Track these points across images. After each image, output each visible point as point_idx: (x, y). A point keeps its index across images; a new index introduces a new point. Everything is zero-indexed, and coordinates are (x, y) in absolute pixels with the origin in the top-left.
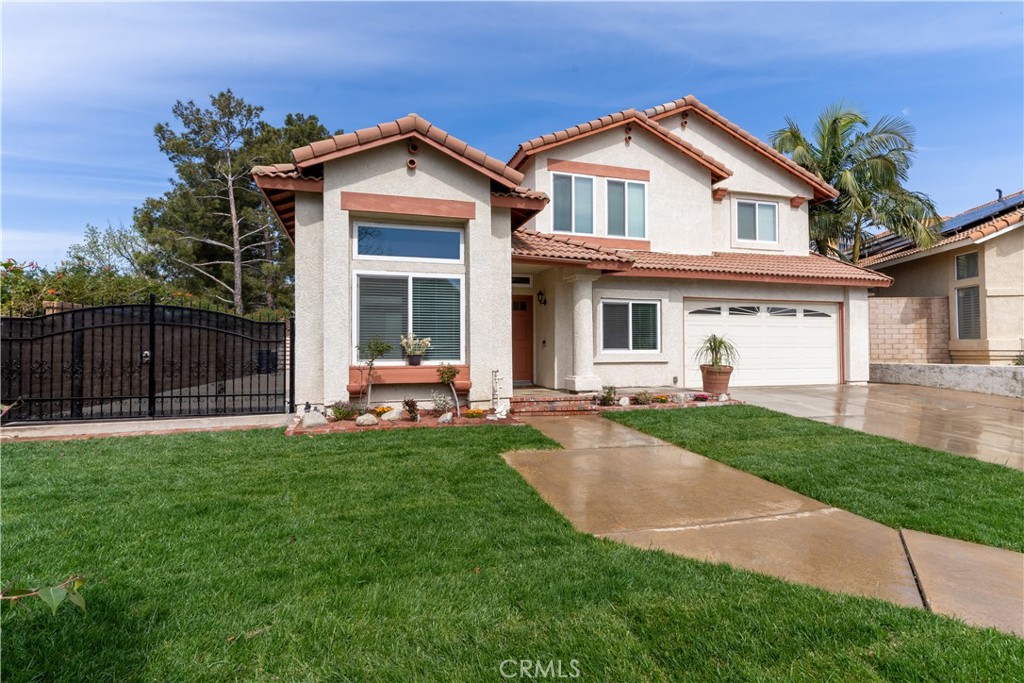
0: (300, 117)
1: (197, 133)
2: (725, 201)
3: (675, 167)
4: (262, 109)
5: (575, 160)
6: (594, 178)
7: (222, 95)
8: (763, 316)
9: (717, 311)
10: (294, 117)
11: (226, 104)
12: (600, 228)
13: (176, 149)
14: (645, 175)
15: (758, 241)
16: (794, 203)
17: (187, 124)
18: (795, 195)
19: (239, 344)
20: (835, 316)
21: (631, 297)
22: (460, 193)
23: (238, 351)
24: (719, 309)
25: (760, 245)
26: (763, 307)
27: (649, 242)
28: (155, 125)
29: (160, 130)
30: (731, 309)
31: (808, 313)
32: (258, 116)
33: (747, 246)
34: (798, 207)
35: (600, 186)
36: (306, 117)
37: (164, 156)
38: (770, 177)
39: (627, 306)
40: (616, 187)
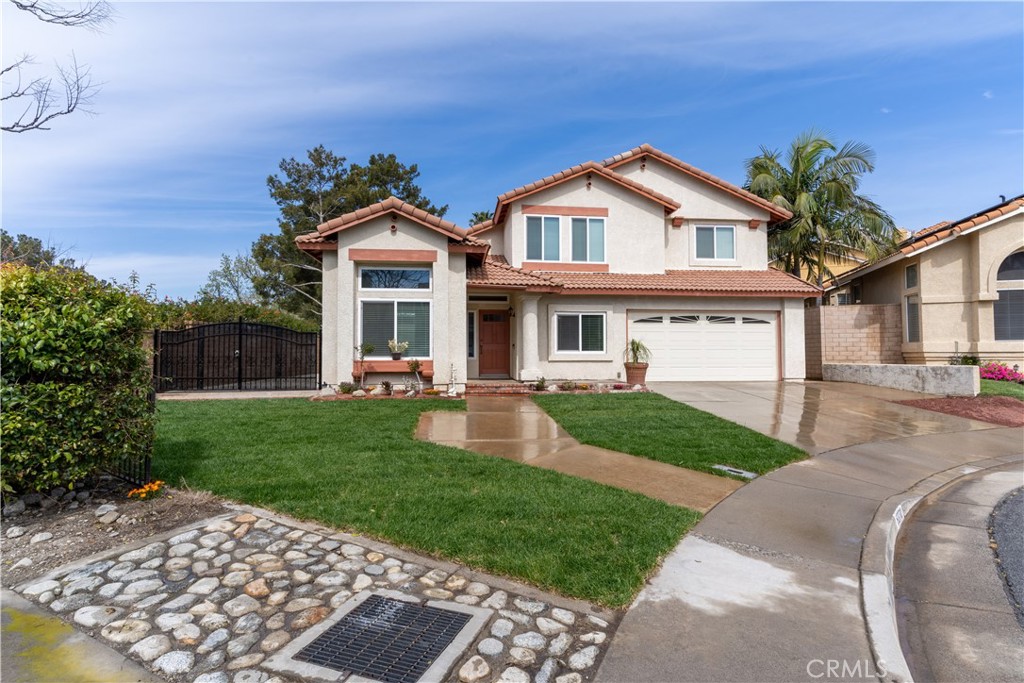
0: (381, 156)
1: (297, 182)
2: (684, 227)
3: (631, 203)
4: (344, 159)
5: (544, 204)
6: (560, 217)
7: (316, 150)
8: (703, 323)
9: (659, 320)
10: (377, 157)
11: (319, 157)
12: (566, 254)
13: (281, 194)
14: (604, 212)
15: (716, 259)
16: (752, 225)
17: (289, 176)
18: (751, 219)
19: (289, 346)
20: (774, 323)
21: (580, 310)
22: (427, 245)
23: (289, 350)
24: (661, 318)
25: (718, 263)
26: (703, 316)
27: (607, 266)
28: (267, 176)
29: (271, 180)
30: (672, 318)
31: (746, 320)
32: (342, 165)
33: (706, 264)
34: (755, 228)
35: (566, 224)
36: (385, 157)
37: (273, 202)
38: (726, 204)
39: (577, 317)
40: (579, 224)
